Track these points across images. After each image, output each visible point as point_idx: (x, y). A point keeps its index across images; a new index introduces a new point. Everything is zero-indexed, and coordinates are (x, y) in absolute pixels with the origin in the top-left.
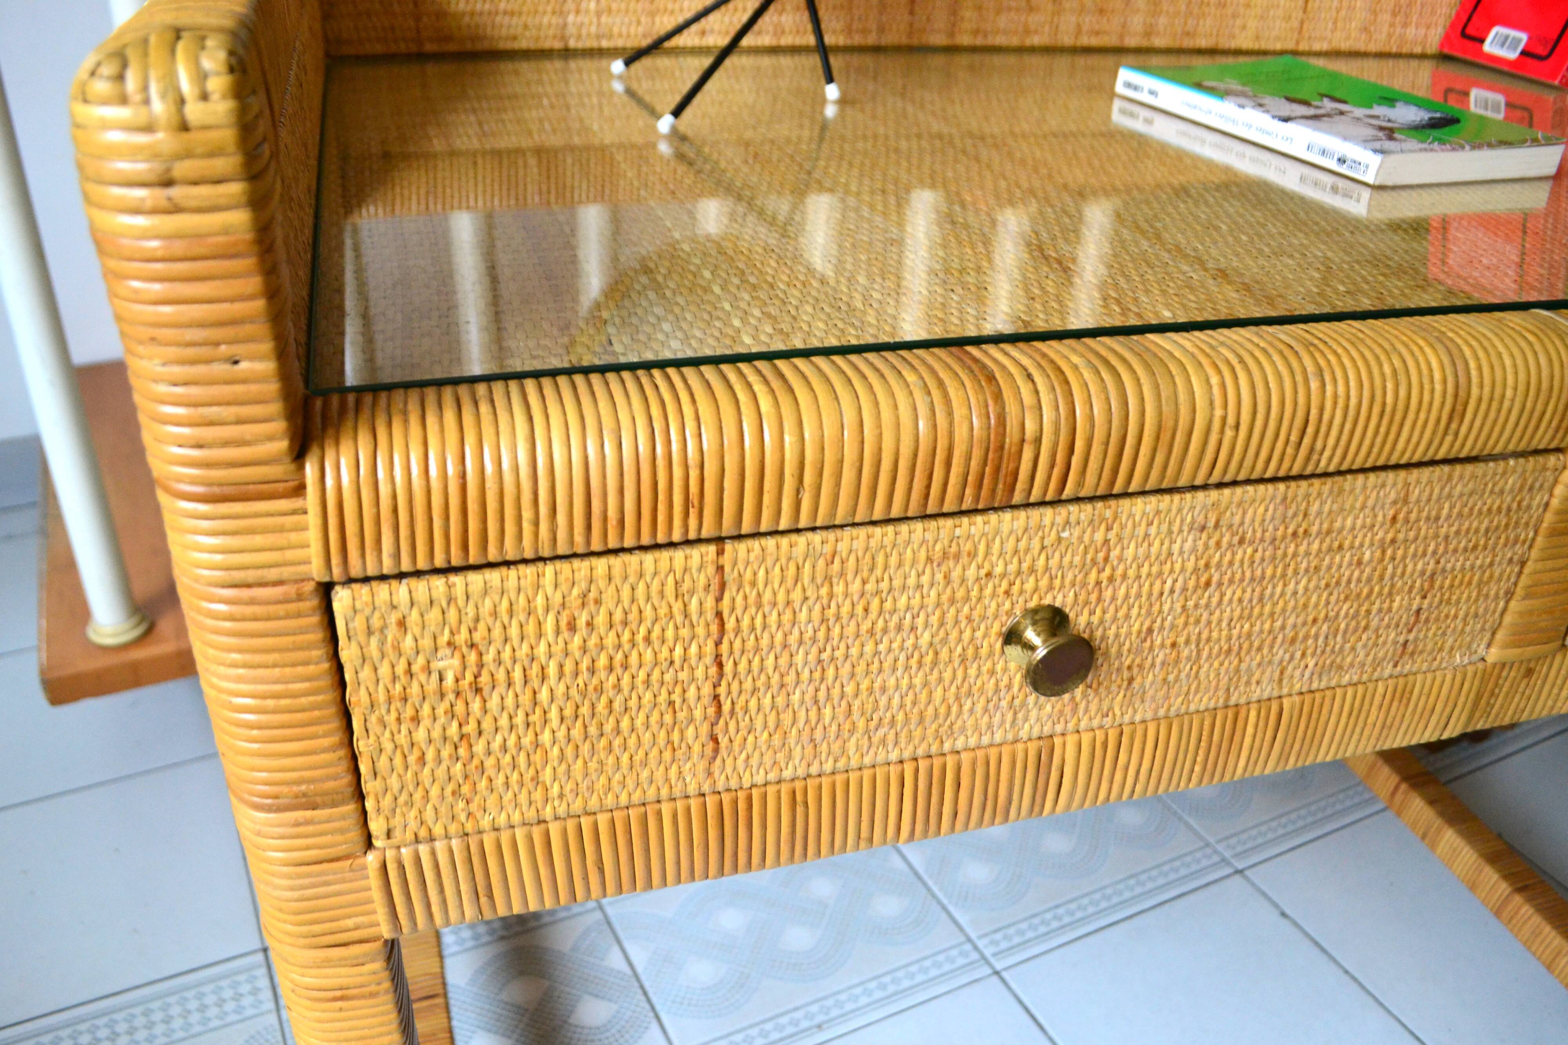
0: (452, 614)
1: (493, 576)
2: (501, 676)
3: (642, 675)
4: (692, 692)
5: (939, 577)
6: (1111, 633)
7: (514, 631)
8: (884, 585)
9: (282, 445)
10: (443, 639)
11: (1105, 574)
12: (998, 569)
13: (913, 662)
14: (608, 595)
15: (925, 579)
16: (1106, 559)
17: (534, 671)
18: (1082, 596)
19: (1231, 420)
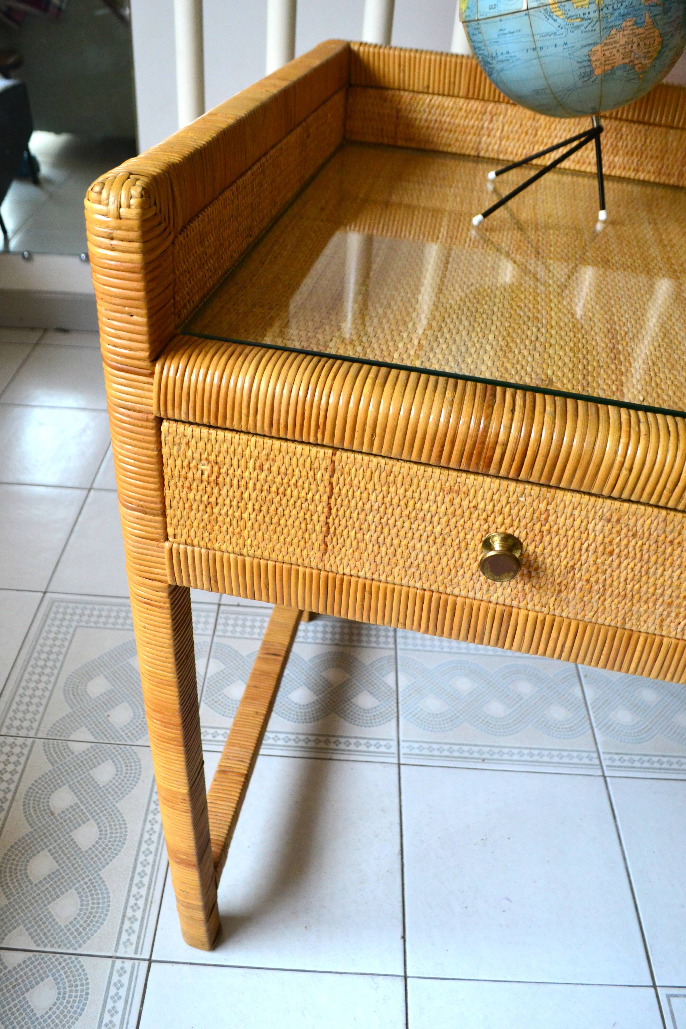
0: (209, 446)
1: (229, 435)
2: (228, 480)
3: (292, 501)
4: (315, 517)
5: (447, 499)
7: (235, 462)
8: (417, 495)
9: (146, 354)
10: (205, 456)
11: (545, 528)
12: (481, 506)
13: (431, 539)
14: (279, 459)
15: (439, 499)
16: (546, 520)
17: (243, 483)
18: (531, 535)
19: (627, 465)
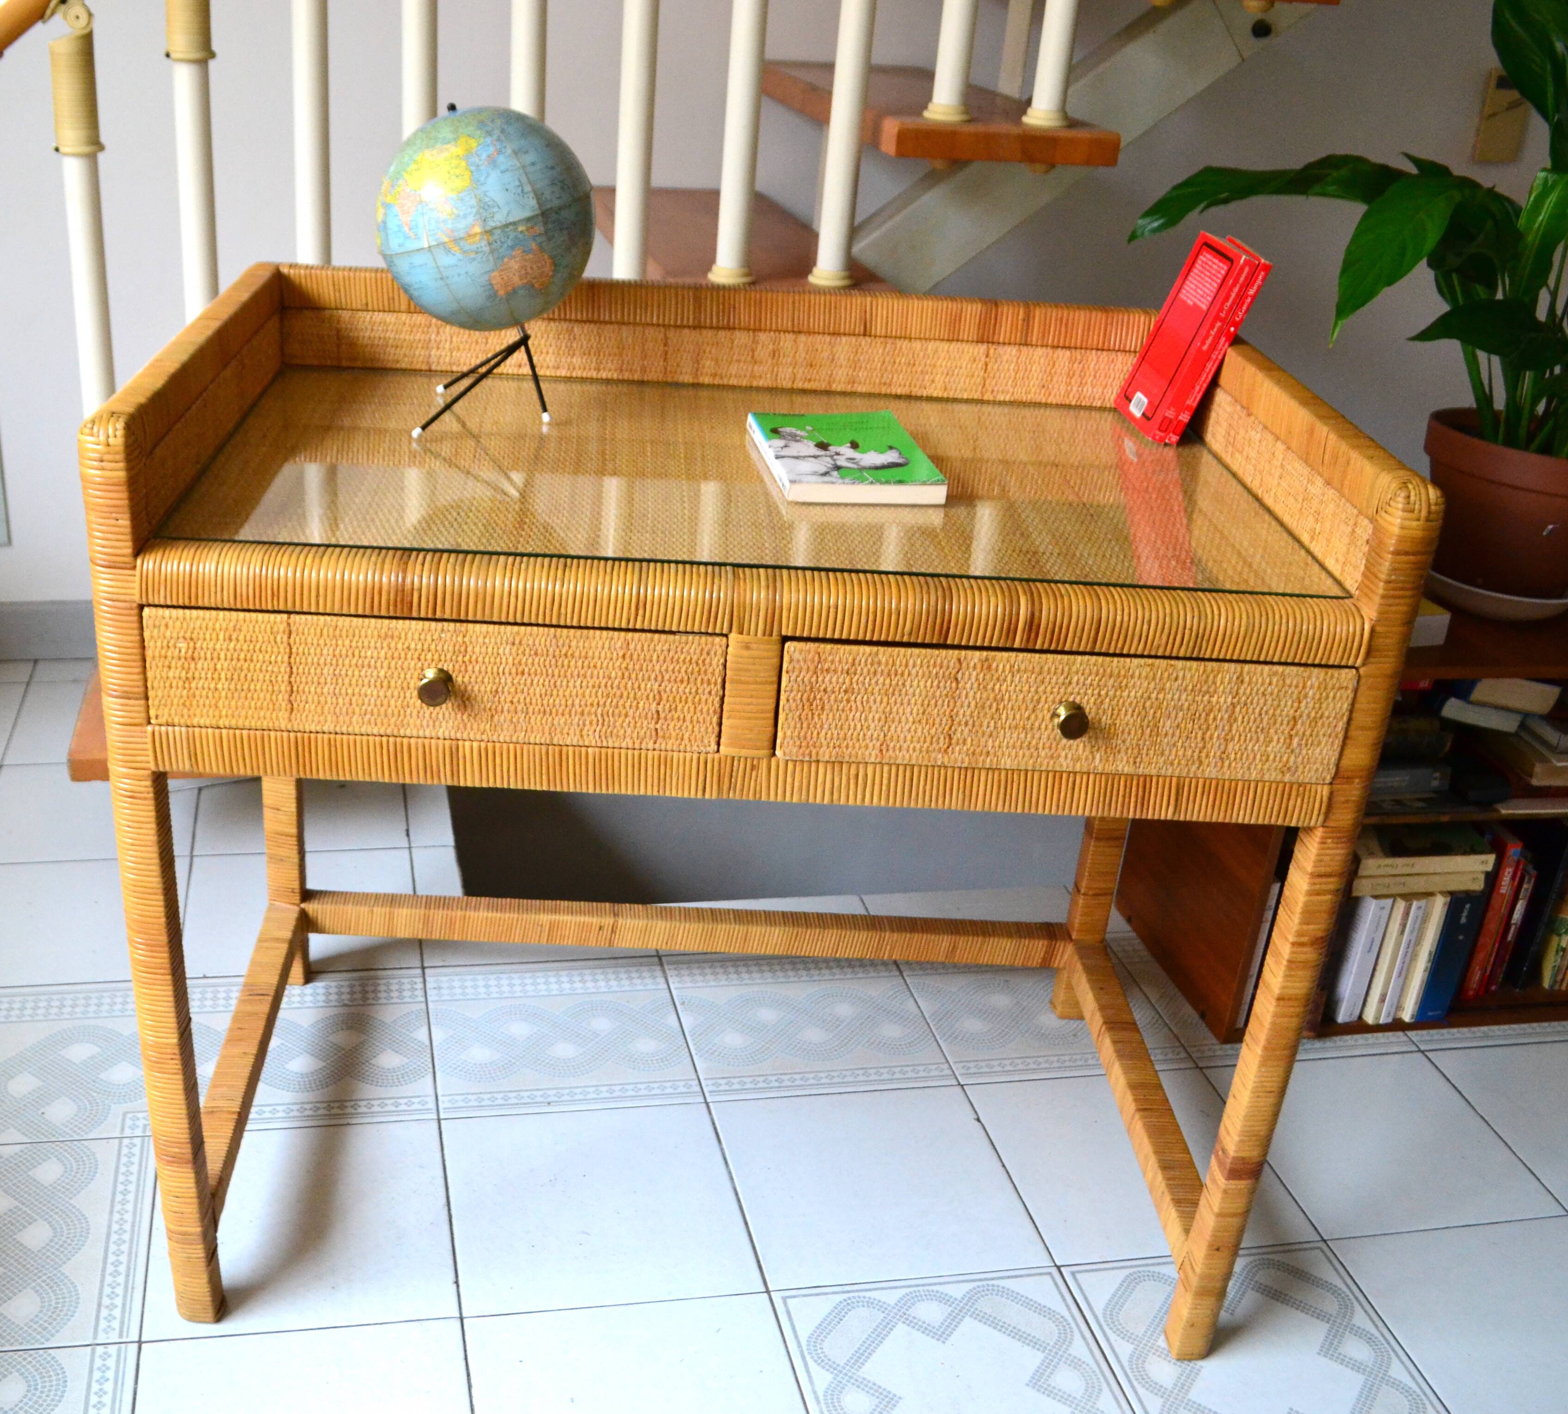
0: (185, 625)
1: (200, 613)
2: (202, 654)
3: (258, 666)
4: (280, 678)
5: (385, 645)
6: (476, 688)
7: (208, 637)
8: (360, 644)
9: (131, 549)
10: (181, 634)
11: (467, 658)
12: (413, 646)
13: (378, 684)
14: (244, 628)
15: (379, 645)
16: (466, 651)
17: (215, 655)
18: (457, 667)
19: (513, 594)
